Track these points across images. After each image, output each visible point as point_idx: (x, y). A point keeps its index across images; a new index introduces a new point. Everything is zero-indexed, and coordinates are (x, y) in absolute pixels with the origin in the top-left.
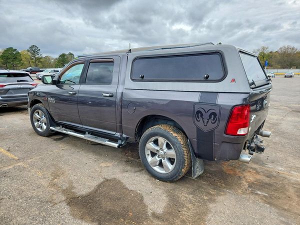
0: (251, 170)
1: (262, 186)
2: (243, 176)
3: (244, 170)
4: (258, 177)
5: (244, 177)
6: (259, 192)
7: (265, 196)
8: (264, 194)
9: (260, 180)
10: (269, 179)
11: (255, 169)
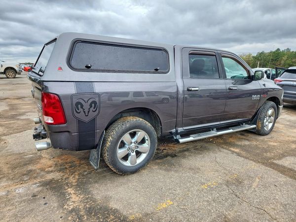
0: (50, 169)
1: (32, 160)
2: (52, 159)
3: (56, 164)
4: (38, 166)
5: (50, 159)
6: (32, 156)
7: (26, 156)
8: (27, 157)
9: (36, 164)
10: (29, 169)
11: (49, 172)
